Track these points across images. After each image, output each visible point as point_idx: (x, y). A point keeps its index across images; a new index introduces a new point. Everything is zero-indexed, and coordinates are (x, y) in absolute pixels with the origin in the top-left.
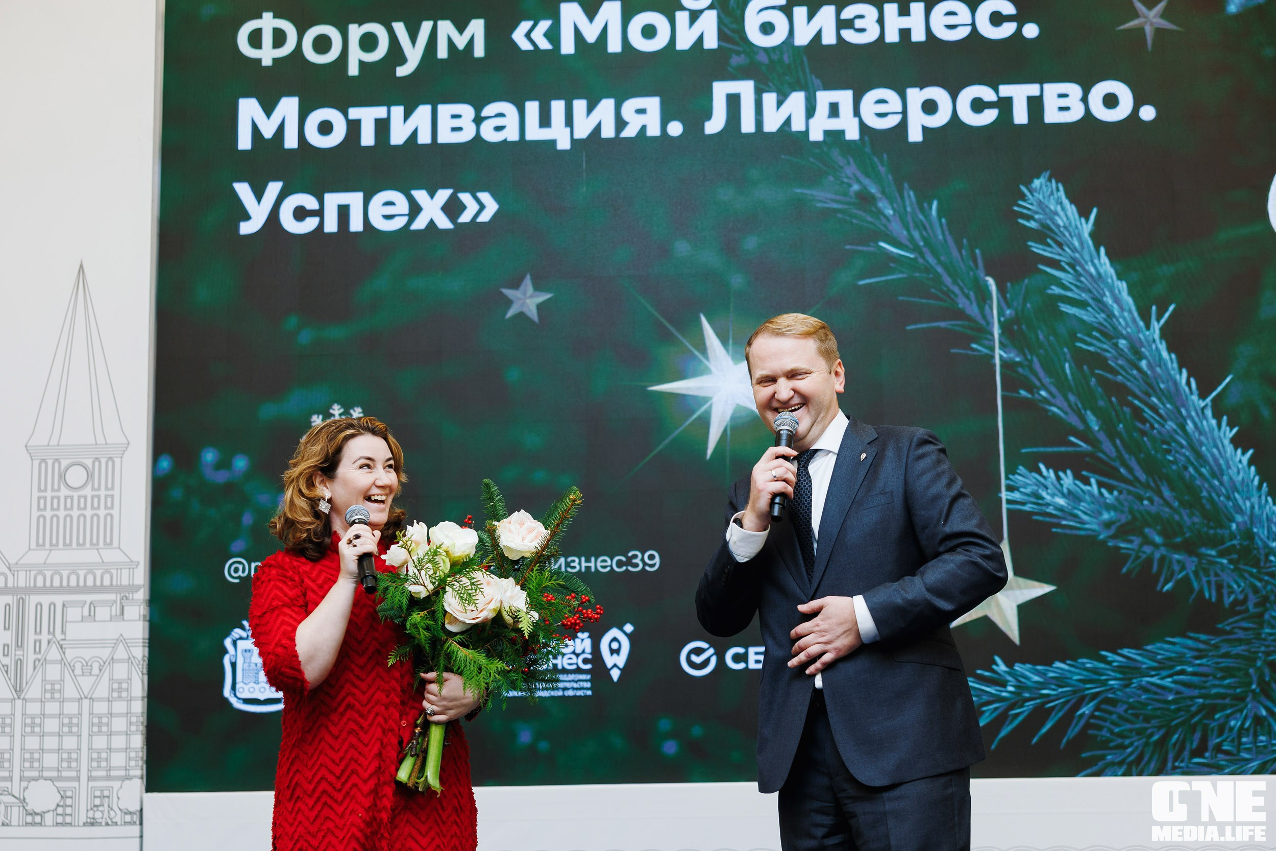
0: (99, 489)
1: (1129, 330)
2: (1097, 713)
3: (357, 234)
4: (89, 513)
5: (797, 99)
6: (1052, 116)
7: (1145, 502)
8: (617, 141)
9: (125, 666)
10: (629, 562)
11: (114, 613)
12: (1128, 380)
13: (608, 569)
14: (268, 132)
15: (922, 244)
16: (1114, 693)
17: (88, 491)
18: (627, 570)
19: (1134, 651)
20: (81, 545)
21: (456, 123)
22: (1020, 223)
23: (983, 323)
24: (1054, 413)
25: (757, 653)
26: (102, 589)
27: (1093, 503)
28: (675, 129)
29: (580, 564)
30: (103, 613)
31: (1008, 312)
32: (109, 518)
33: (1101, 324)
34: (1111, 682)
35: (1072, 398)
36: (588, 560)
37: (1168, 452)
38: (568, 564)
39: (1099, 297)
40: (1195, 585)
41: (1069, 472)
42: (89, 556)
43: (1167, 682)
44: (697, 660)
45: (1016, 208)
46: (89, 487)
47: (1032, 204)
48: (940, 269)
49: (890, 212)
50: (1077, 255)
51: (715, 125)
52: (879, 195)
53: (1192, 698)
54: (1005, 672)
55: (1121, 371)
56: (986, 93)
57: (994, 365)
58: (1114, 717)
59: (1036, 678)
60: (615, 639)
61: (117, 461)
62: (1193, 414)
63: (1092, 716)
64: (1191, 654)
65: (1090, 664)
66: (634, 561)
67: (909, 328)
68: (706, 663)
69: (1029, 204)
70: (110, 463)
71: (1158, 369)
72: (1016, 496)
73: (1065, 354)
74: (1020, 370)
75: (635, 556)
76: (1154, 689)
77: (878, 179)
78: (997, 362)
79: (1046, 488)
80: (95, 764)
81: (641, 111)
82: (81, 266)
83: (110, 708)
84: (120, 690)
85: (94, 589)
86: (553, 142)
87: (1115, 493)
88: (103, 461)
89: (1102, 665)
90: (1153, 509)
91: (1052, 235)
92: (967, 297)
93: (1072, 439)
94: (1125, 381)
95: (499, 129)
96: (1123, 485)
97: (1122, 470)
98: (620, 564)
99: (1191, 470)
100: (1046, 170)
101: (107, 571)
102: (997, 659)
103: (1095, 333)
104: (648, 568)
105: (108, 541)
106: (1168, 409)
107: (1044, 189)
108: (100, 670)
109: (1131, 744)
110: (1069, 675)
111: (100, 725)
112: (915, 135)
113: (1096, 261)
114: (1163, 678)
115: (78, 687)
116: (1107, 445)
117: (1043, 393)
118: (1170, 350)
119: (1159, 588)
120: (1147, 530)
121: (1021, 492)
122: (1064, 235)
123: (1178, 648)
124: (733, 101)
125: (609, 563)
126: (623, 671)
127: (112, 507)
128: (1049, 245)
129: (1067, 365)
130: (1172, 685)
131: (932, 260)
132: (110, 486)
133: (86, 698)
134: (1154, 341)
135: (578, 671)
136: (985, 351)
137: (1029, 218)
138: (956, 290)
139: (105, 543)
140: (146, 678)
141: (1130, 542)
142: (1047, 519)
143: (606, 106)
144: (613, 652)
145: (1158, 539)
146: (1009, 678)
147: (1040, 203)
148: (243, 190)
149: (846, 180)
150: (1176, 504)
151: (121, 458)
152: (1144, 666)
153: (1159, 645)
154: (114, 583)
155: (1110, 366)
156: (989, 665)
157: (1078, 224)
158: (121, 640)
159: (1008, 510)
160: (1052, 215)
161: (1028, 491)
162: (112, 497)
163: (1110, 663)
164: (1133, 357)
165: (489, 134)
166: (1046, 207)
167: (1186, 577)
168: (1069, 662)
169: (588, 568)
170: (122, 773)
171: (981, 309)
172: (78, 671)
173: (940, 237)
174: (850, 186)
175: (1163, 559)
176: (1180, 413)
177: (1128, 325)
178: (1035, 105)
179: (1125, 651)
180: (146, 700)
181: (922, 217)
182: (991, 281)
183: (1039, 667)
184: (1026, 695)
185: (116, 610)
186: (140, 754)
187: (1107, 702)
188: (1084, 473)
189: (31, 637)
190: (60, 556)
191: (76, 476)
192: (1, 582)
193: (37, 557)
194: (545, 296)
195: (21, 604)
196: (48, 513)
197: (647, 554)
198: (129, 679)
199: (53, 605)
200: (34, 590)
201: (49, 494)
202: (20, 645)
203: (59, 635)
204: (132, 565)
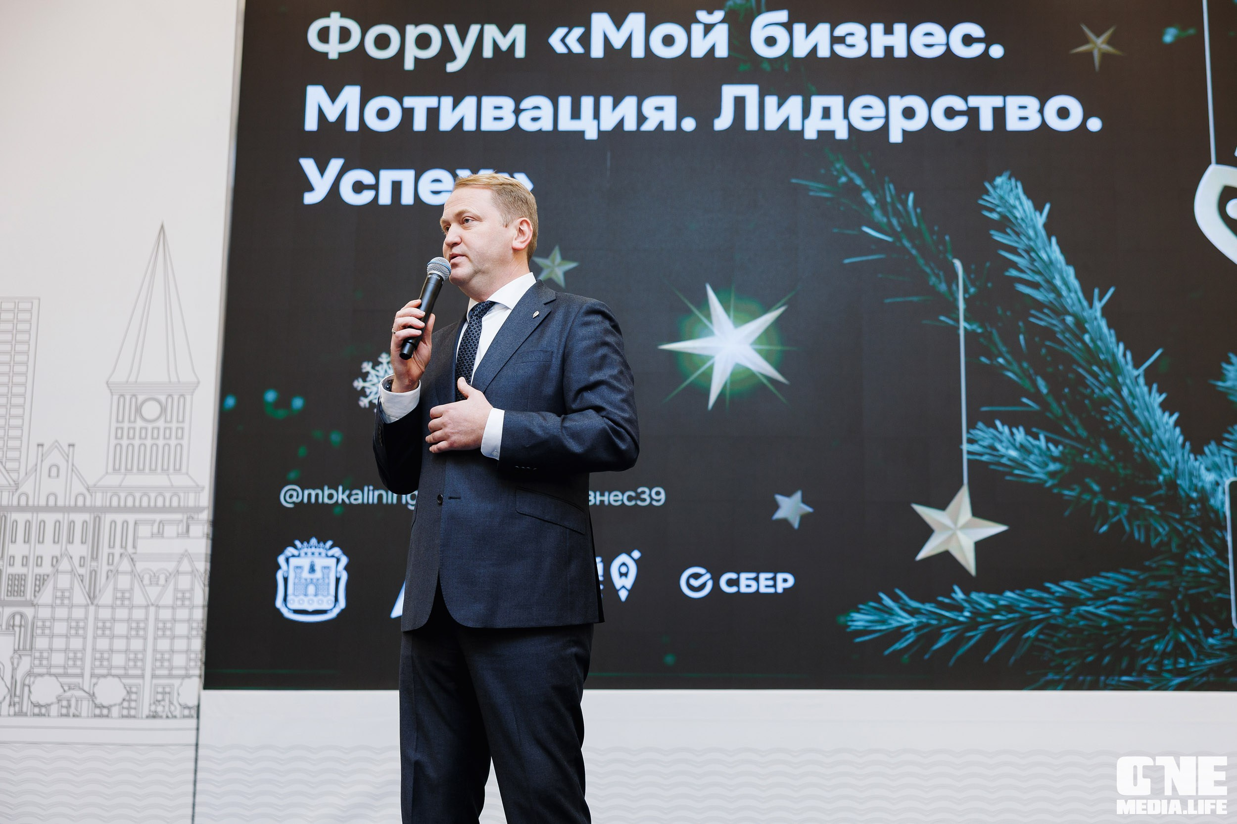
0: (171, 421)
1: (1074, 308)
2: (1041, 637)
3: (407, 207)
4: (161, 442)
5: (795, 103)
6: (1013, 124)
7: (1086, 456)
8: (638, 133)
9: (188, 578)
10: (638, 497)
11: (180, 531)
12: (1073, 351)
13: (619, 503)
14: (332, 115)
15: (899, 229)
16: (1055, 619)
17: (161, 424)
18: (636, 504)
19: (1073, 583)
20: (153, 471)
21: (498, 113)
22: (984, 215)
23: (951, 299)
24: (1010, 379)
25: (748, 579)
26: (171, 510)
27: (1041, 455)
28: (689, 124)
29: (595, 497)
30: (170, 531)
31: (972, 290)
32: (179, 448)
33: (1051, 302)
34: (1054, 610)
35: (1025, 365)
36: (602, 495)
37: (1106, 413)
39: (1050, 279)
40: (1127, 528)
41: (1021, 429)
42: (160, 480)
43: (1101, 611)
44: (695, 583)
45: (981, 202)
46: (163, 419)
47: (994, 198)
48: (914, 252)
49: (872, 201)
50: (1032, 244)
51: (723, 122)
52: (863, 187)
53: (1121, 625)
54: (963, 600)
55: (1067, 343)
56: (957, 103)
57: (958, 335)
58: (1055, 640)
59: (989, 605)
60: (624, 564)
61: (188, 397)
62: (1128, 381)
63: (1036, 639)
64: (1122, 587)
65: (1036, 594)
66: (643, 496)
67: (888, 301)
68: (703, 586)
69: (991, 199)
70: (182, 400)
71: (1099, 343)
72: (975, 448)
73: (1019, 327)
74: (982, 340)
75: (644, 492)
76: (1089, 616)
77: (862, 173)
78: (962, 333)
79: (1001, 441)
80: (158, 664)
81: (660, 109)
82: (162, 227)
83: (174, 614)
84: (183, 599)
85: (164, 510)
86: (582, 133)
87: (1061, 448)
88: (176, 397)
89: (1045, 595)
90: (1093, 462)
91: (1011, 225)
92: (937, 276)
93: (1025, 400)
94: (1070, 352)
95: (535, 119)
96: (1067, 441)
97: (1067, 428)
98: (630, 498)
99: (1125, 429)
100: (1006, 169)
101: (176, 494)
102: (956, 588)
103: (1046, 311)
104: (654, 503)
105: (178, 467)
106: (1106, 377)
107: (1005, 186)
108: (166, 581)
109: (1069, 664)
110: (1018, 603)
111: (165, 629)
112: (896, 137)
113: (1048, 249)
114: (1098, 608)
115: (145, 595)
116: (1054, 406)
117: (1001, 360)
118: (1110, 326)
119: (1096, 529)
120: (1087, 480)
121: (981, 445)
122: (1021, 226)
123: (1111, 582)
124: (740, 102)
125: (620, 497)
126: (631, 592)
127: (182, 438)
128: (1008, 234)
129: (1021, 337)
130: (1106, 614)
131: (907, 244)
132: (181, 418)
133: (152, 605)
134: (1096, 318)
136: (951, 322)
137: (991, 210)
138: (928, 270)
139: (175, 469)
140: (207, 589)
141: (1073, 490)
142: (1001, 469)
143: (629, 103)
144: (622, 575)
145: (1096, 488)
146: (966, 605)
147: (1001, 198)
148: (308, 165)
149: (835, 173)
150: (1112, 458)
151: (192, 395)
152: (1082, 597)
153: (1095, 579)
154: (182, 504)
155: (1058, 338)
156: (949, 593)
157: (1033, 216)
158: (186, 555)
159: (969, 461)
160: (1011, 209)
161: (985, 443)
162: (182, 429)
163: (1053, 593)
164: (1078, 332)
165: (526, 124)
166: (1006, 201)
167: (1120, 521)
168: (1018, 592)
169: (602, 502)
170: (183, 672)
171: (949, 286)
172: (146, 581)
173: (915, 224)
174: (838, 178)
175: (1100, 504)
176: (1117, 380)
177: (1073, 304)
178: (999, 114)
179: (1066, 584)
180: (206, 609)
181: (900, 207)
182: (958, 264)
183: (992, 596)
184: (980, 620)
185: (182, 528)
186: (200, 656)
187: (1050, 628)
188: (1034, 430)
189: (105, 550)
190: (134, 480)
191: (151, 410)
192: (80, 503)
193: (113, 480)
194: (571, 265)
195: (98, 521)
196: (125, 442)
197: (654, 491)
198: (192, 589)
199: (126, 522)
200: (110, 509)
201: (126, 425)
202: (95, 557)
203: (130, 549)
204: (198, 489)
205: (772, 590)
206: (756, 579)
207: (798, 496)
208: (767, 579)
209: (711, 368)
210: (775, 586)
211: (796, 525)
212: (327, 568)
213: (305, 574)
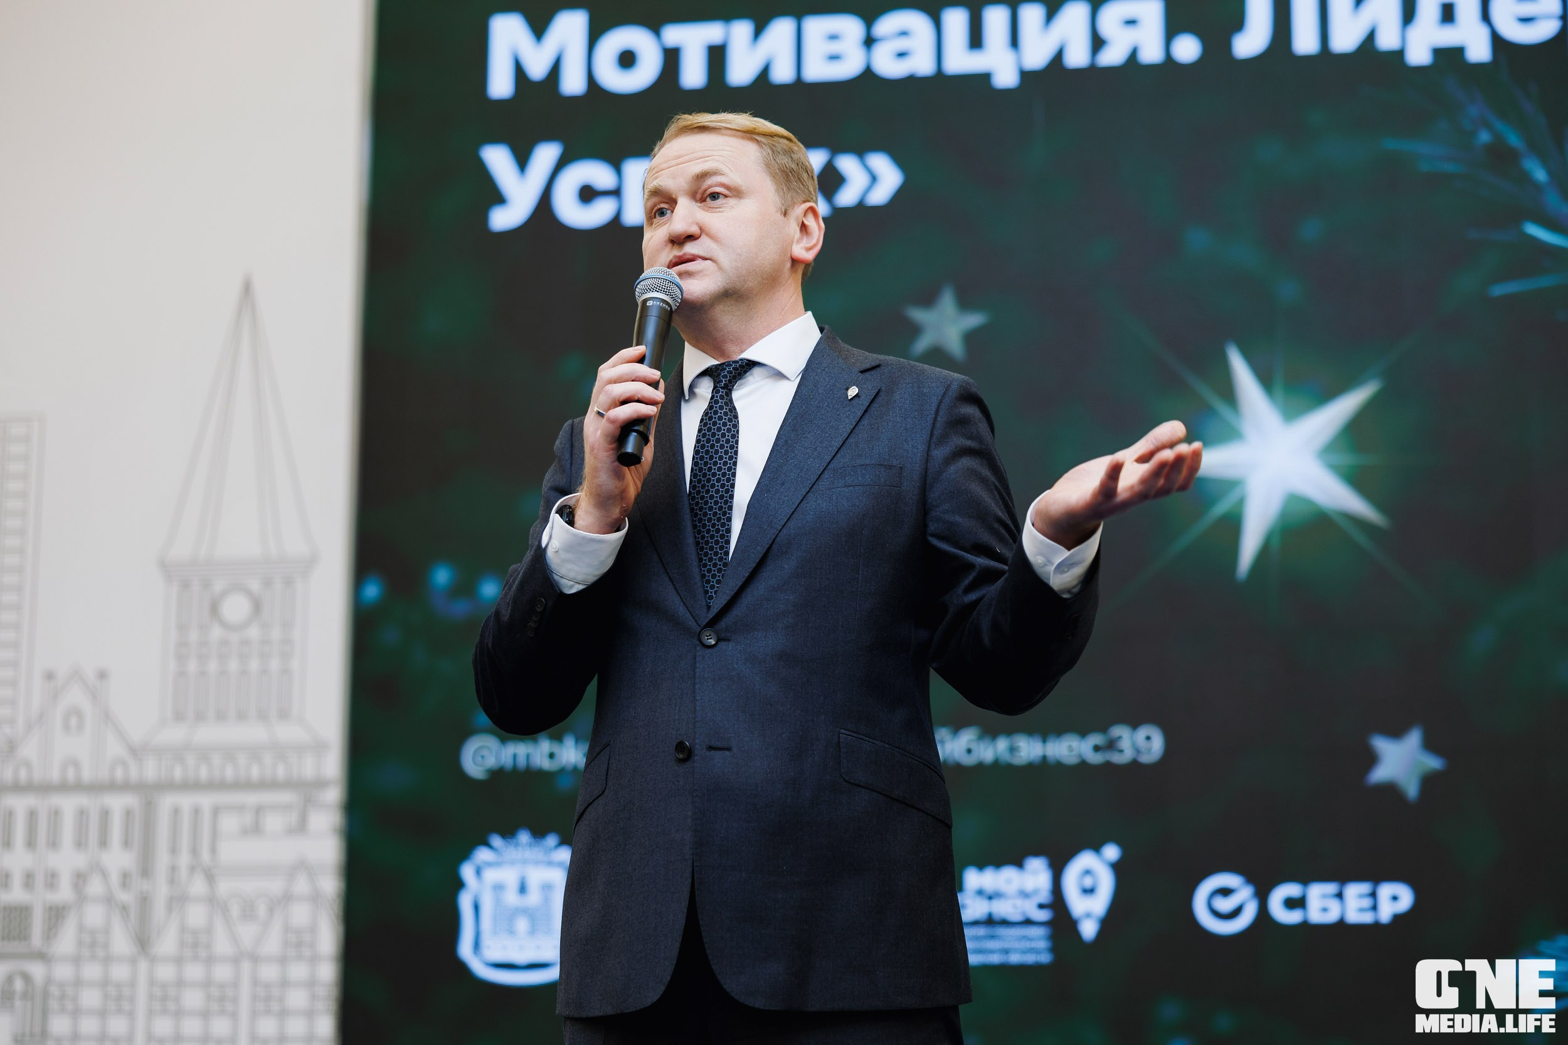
0: (271, 628)
4: (255, 666)
8: (1091, 71)
9: (306, 907)
10: (1111, 745)
11: (290, 824)
13: (1076, 757)
17: (254, 632)
18: (1109, 760)
20: (242, 716)
21: (834, 47)
25: (1324, 896)
26: (271, 785)
28: (1187, 49)
29: (1030, 750)
30: (274, 822)
32: (285, 676)
36: (1043, 743)
38: (1012, 749)
42: (253, 733)
44: (1225, 905)
46: (256, 624)
49: (1541, 176)
51: (1251, 42)
52: (1523, 149)
60: (1088, 872)
61: (299, 583)
66: (1121, 744)
68: (1236, 913)
70: (288, 589)
75: (1120, 737)
81: (1131, 23)
82: (248, 283)
83: (283, 972)
84: (299, 944)
85: (262, 785)
86: (988, 76)
88: (278, 584)
95: (901, 55)
98: (1097, 748)
101: (282, 757)
104: (1146, 759)
105: (284, 708)
108: (269, 913)
111: (268, 999)
115: (234, 937)
124: (1281, 7)
125: (1080, 748)
127: (290, 658)
132: (287, 622)
133: (246, 956)
135: (1028, 922)
139: (279, 713)
140: (340, 929)
143: (1074, 15)
144: (1084, 891)
149: (1468, 126)
151: (306, 579)
154: (293, 775)
158: (302, 866)
162: (291, 640)
165: (885, 64)
169: (1043, 756)
172: (235, 911)
174: (1475, 134)
180: (339, 963)
185: (294, 818)
189: (162, 859)
190: (210, 734)
191: (236, 608)
192: (119, 774)
193: (175, 735)
194: (974, 320)
195: (149, 808)
196: (192, 666)
197: (1142, 732)
198: (313, 929)
199: (197, 812)
200: (168, 786)
201: (194, 636)
202: (146, 870)
203: (206, 856)
204: (319, 747)
205: (1367, 918)
206: (1340, 896)
207: (1414, 739)
208: (1361, 896)
209: (1241, 502)
210: (1374, 908)
211: (1412, 790)
212: (547, 888)
213: (511, 898)
